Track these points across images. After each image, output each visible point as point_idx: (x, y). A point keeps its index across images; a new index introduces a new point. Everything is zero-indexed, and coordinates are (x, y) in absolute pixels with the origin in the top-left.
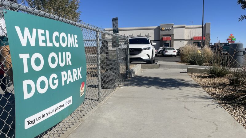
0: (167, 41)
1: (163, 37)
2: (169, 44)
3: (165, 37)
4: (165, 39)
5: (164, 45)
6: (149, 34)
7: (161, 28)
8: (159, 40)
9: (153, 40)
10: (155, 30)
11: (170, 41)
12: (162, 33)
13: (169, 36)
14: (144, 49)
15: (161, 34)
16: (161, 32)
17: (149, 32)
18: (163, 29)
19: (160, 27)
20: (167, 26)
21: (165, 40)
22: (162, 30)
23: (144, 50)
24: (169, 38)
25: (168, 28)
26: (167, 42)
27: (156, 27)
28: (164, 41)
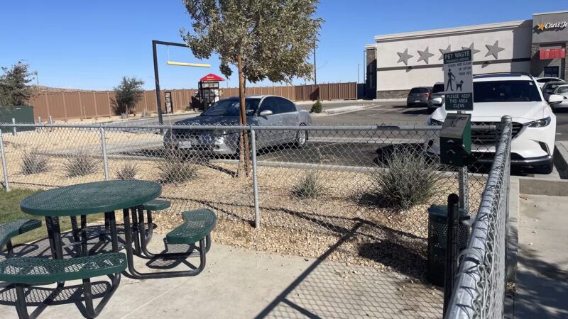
0: (552, 60)
1: (540, 49)
2: (558, 67)
3: (548, 49)
4: (547, 54)
5: (543, 72)
6: (497, 41)
7: (534, 26)
8: (528, 59)
9: (511, 57)
10: (516, 30)
11: (563, 60)
12: (537, 38)
13: (560, 47)
14: (527, 124)
15: (533, 42)
16: (535, 35)
17: (498, 39)
18: (541, 27)
19: (532, 21)
20: (555, 17)
21: (547, 57)
22: (539, 31)
23: (528, 129)
24: (560, 51)
25: (557, 25)
26: (552, 64)
27: (519, 23)
28: (545, 60)
